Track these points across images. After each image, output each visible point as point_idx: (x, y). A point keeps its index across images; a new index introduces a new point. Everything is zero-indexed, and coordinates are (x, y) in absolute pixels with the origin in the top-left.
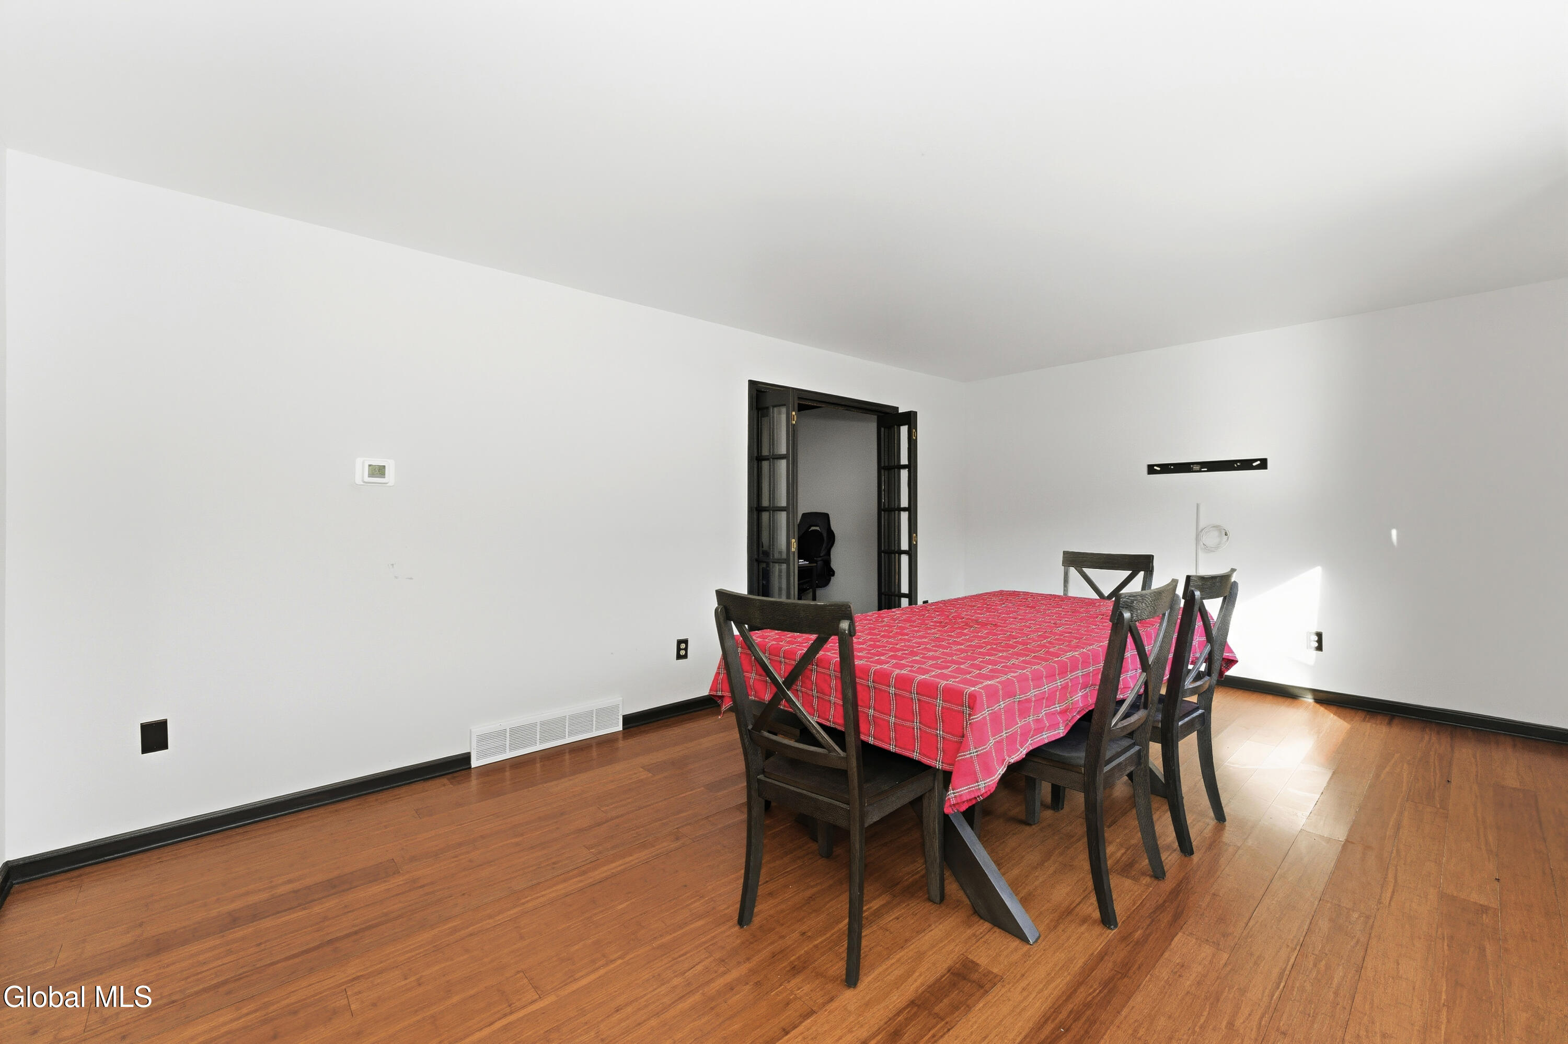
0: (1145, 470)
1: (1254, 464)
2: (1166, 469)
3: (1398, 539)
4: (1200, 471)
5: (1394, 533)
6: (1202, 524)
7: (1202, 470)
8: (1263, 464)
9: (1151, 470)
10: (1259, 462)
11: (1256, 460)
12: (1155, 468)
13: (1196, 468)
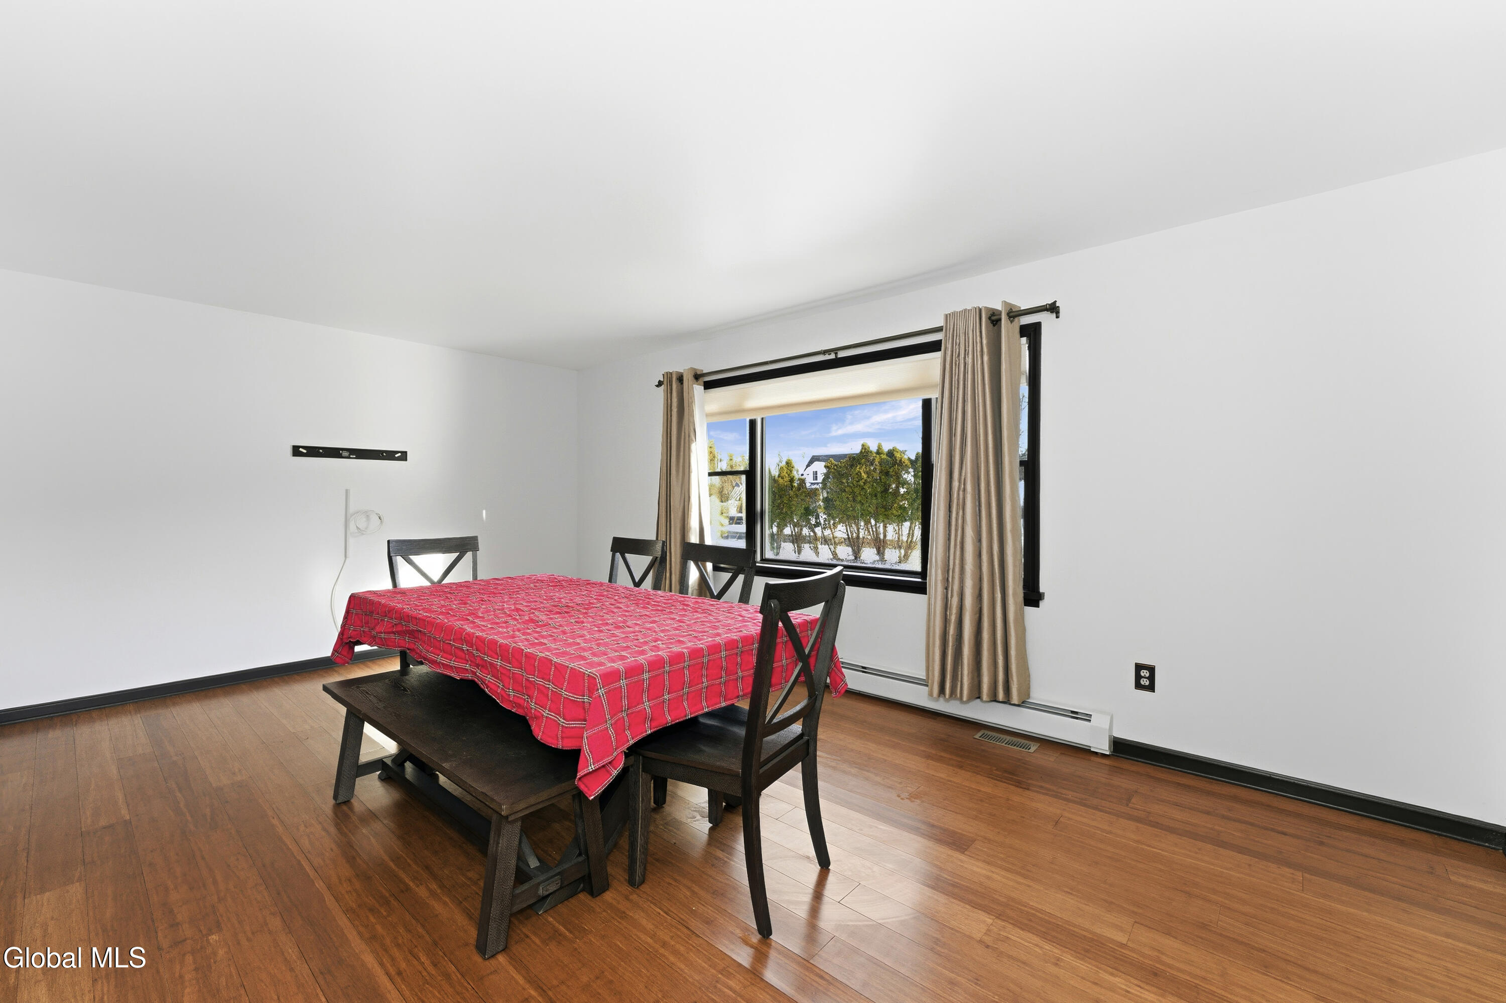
0: (289, 451)
1: (396, 456)
2: (314, 452)
3: (486, 518)
4: (349, 457)
5: (484, 512)
6: (352, 509)
7: (351, 456)
8: (404, 456)
9: (296, 451)
10: (400, 454)
11: (398, 452)
12: (301, 449)
13: (345, 454)
